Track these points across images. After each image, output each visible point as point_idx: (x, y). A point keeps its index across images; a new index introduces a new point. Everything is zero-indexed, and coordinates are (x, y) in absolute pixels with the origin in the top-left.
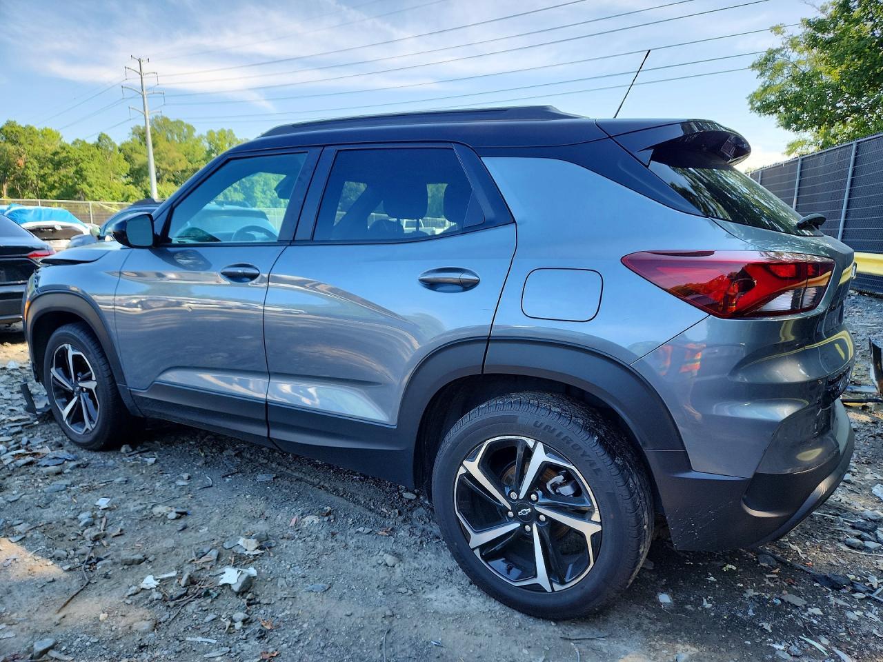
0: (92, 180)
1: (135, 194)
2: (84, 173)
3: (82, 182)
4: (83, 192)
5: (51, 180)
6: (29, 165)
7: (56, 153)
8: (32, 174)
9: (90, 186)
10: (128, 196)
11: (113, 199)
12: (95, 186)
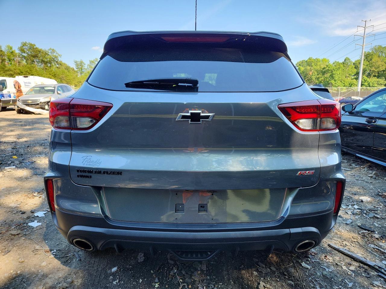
0: (336, 78)
1: (355, 83)
2: (334, 75)
3: (332, 79)
4: (332, 84)
5: (320, 79)
6: (313, 74)
7: (324, 68)
8: (314, 78)
9: (335, 81)
10: (352, 85)
11: (344, 86)
12: (337, 81)
